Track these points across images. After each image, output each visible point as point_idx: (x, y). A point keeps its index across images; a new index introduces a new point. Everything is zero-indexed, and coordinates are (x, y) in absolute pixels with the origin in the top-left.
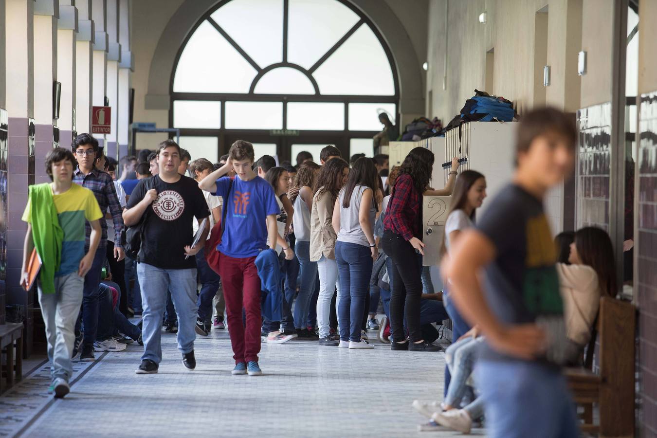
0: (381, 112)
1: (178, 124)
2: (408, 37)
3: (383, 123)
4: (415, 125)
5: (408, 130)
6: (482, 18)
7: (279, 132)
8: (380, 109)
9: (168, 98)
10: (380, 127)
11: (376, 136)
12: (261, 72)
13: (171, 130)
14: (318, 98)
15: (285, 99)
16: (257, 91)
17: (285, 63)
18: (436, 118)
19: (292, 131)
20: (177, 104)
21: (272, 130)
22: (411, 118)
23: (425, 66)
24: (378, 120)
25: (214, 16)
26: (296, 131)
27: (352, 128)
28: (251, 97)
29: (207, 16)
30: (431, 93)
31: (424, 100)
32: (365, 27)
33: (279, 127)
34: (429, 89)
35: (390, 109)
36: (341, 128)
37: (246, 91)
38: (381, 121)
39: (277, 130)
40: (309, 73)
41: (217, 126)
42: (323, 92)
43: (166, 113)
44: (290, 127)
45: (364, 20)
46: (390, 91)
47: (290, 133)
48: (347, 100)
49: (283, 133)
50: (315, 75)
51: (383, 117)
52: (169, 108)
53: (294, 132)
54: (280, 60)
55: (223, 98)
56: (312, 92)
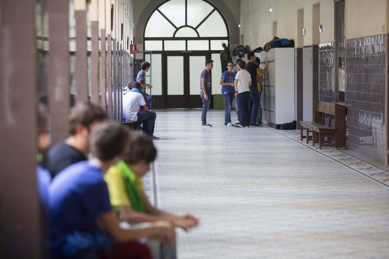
0: (223, 43)
1: (147, 49)
2: (233, 15)
3: (224, 47)
4: (239, 48)
5: (236, 50)
6: (271, 10)
7: (184, 52)
8: (223, 42)
9: (143, 40)
10: (222, 49)
11: (221, 53)
12: (177, 29)
13: (144, 52)
14: (199, 38)
15: (186, 39)
16: (176, 36)
17: (186, 26)
18: (247, 45)
19: (189, 51)
20: (146, 42)
21: (182, 51)
22: (236, 46)
23: (239, 26)
24: (222, 46)
25: (159, 9)
26: (191, 51)
27: (212, 49)
28: (174, 38)
29: (157, 9)
30: (242, 36)
31: (239, 38)
32: (216, 11)
33: (185, 49)
34: (241, 34)
35: (226, 42)
36: (208, 49)
37: (172, 36)
38: (223, 47)
39: (184, 51)
40: (195, 29)
41: (161, 50)
42: (201, 36)
43: (142, 45)
44: (188, 49)
45: (215, 9)
46: (226, 35)
47: (189, 52)
48: (210, 39)
49: (186, 52)
50: (197, 30)
51: (224, 45)
52: (143, 43)
53: (190, 51)
54: (184, 24)
55: (163, 39)
56: (197, 36)
